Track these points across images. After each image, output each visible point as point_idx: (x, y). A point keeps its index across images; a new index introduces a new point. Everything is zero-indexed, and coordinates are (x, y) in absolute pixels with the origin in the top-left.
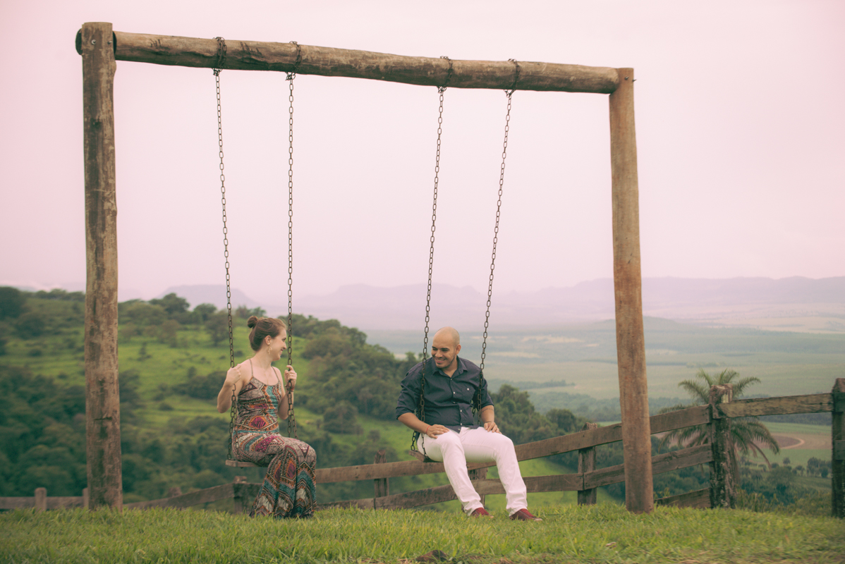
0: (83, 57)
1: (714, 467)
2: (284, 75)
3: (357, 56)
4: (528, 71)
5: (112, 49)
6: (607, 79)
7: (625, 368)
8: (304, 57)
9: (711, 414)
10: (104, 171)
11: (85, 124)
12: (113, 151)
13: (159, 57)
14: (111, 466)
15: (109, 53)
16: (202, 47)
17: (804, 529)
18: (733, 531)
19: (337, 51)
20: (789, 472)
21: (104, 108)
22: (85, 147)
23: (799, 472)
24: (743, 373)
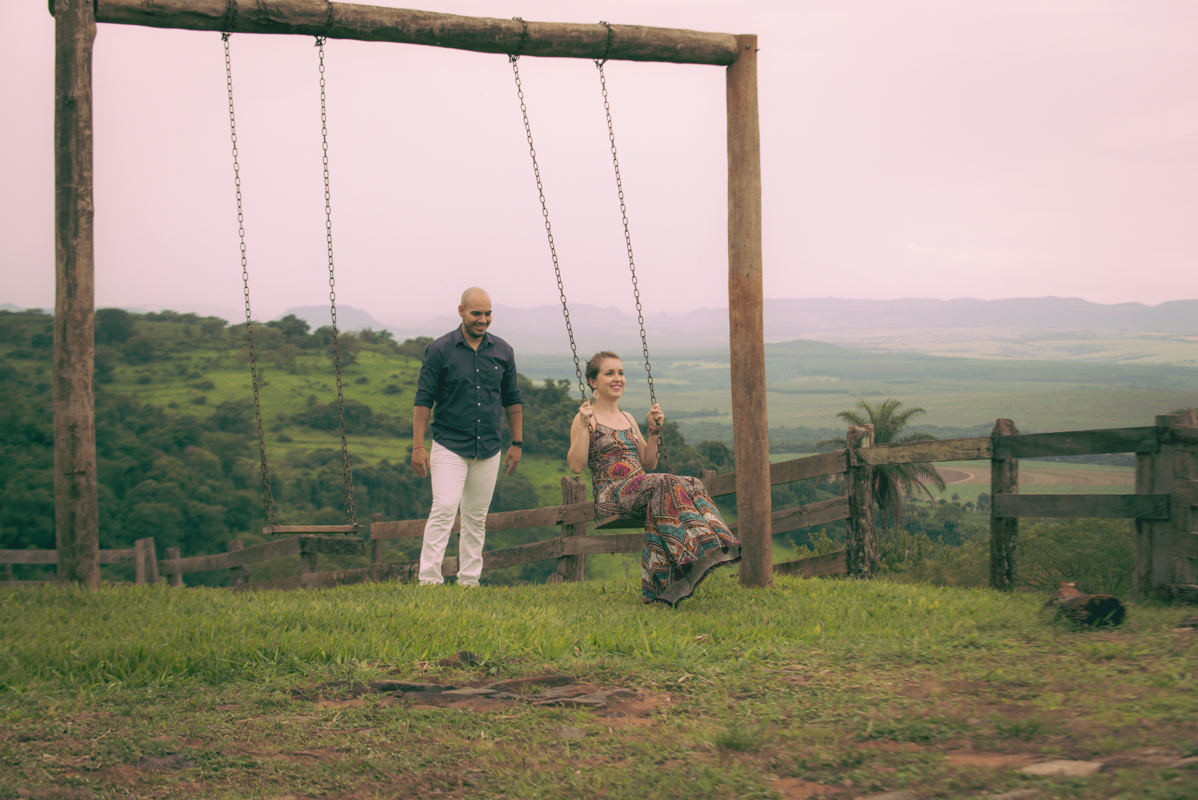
0: (57, 19)
1: (852, 523)
2: (312, 39)
3: (405, 16)
4: (624, 36)
5: (92, 9)
6: (723, 48)
7: (741, 407)
8: (337, 18)
9: (848, 461)
10: (77, 161)
11: (57, 102)
12: (90, 137)
13: (152, 18)
14: (84, 533)
15: (87, 14)
16: (206, 5)
17: (952, 609)
18: (864, 614)
19: (380, 10)
20: (957, 509)
21: (79, 83)
22: (56, 132)
23: (968, 509)
24: (907, 402)
